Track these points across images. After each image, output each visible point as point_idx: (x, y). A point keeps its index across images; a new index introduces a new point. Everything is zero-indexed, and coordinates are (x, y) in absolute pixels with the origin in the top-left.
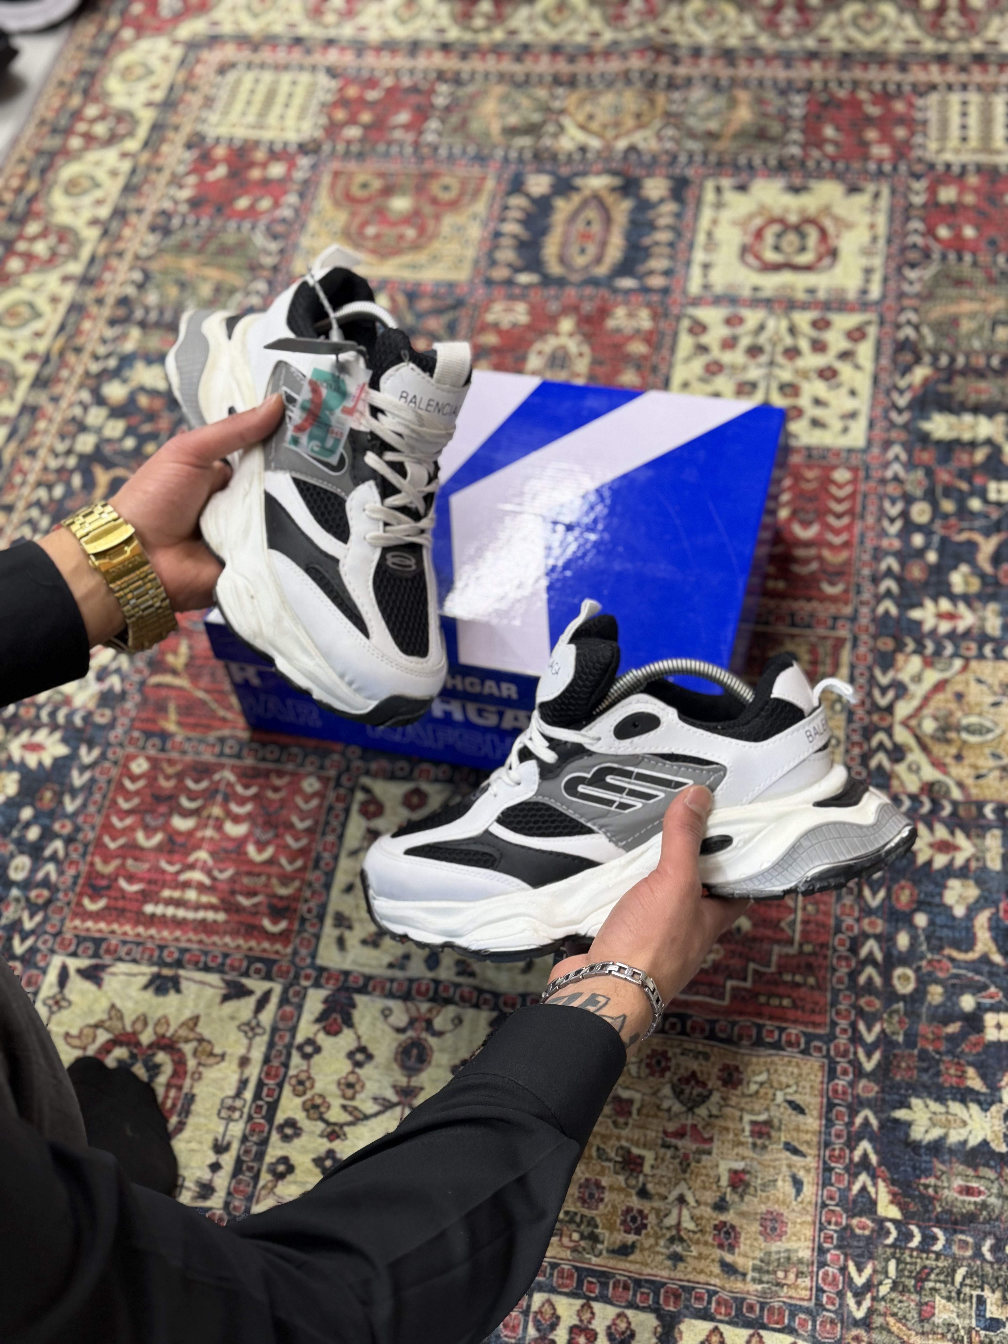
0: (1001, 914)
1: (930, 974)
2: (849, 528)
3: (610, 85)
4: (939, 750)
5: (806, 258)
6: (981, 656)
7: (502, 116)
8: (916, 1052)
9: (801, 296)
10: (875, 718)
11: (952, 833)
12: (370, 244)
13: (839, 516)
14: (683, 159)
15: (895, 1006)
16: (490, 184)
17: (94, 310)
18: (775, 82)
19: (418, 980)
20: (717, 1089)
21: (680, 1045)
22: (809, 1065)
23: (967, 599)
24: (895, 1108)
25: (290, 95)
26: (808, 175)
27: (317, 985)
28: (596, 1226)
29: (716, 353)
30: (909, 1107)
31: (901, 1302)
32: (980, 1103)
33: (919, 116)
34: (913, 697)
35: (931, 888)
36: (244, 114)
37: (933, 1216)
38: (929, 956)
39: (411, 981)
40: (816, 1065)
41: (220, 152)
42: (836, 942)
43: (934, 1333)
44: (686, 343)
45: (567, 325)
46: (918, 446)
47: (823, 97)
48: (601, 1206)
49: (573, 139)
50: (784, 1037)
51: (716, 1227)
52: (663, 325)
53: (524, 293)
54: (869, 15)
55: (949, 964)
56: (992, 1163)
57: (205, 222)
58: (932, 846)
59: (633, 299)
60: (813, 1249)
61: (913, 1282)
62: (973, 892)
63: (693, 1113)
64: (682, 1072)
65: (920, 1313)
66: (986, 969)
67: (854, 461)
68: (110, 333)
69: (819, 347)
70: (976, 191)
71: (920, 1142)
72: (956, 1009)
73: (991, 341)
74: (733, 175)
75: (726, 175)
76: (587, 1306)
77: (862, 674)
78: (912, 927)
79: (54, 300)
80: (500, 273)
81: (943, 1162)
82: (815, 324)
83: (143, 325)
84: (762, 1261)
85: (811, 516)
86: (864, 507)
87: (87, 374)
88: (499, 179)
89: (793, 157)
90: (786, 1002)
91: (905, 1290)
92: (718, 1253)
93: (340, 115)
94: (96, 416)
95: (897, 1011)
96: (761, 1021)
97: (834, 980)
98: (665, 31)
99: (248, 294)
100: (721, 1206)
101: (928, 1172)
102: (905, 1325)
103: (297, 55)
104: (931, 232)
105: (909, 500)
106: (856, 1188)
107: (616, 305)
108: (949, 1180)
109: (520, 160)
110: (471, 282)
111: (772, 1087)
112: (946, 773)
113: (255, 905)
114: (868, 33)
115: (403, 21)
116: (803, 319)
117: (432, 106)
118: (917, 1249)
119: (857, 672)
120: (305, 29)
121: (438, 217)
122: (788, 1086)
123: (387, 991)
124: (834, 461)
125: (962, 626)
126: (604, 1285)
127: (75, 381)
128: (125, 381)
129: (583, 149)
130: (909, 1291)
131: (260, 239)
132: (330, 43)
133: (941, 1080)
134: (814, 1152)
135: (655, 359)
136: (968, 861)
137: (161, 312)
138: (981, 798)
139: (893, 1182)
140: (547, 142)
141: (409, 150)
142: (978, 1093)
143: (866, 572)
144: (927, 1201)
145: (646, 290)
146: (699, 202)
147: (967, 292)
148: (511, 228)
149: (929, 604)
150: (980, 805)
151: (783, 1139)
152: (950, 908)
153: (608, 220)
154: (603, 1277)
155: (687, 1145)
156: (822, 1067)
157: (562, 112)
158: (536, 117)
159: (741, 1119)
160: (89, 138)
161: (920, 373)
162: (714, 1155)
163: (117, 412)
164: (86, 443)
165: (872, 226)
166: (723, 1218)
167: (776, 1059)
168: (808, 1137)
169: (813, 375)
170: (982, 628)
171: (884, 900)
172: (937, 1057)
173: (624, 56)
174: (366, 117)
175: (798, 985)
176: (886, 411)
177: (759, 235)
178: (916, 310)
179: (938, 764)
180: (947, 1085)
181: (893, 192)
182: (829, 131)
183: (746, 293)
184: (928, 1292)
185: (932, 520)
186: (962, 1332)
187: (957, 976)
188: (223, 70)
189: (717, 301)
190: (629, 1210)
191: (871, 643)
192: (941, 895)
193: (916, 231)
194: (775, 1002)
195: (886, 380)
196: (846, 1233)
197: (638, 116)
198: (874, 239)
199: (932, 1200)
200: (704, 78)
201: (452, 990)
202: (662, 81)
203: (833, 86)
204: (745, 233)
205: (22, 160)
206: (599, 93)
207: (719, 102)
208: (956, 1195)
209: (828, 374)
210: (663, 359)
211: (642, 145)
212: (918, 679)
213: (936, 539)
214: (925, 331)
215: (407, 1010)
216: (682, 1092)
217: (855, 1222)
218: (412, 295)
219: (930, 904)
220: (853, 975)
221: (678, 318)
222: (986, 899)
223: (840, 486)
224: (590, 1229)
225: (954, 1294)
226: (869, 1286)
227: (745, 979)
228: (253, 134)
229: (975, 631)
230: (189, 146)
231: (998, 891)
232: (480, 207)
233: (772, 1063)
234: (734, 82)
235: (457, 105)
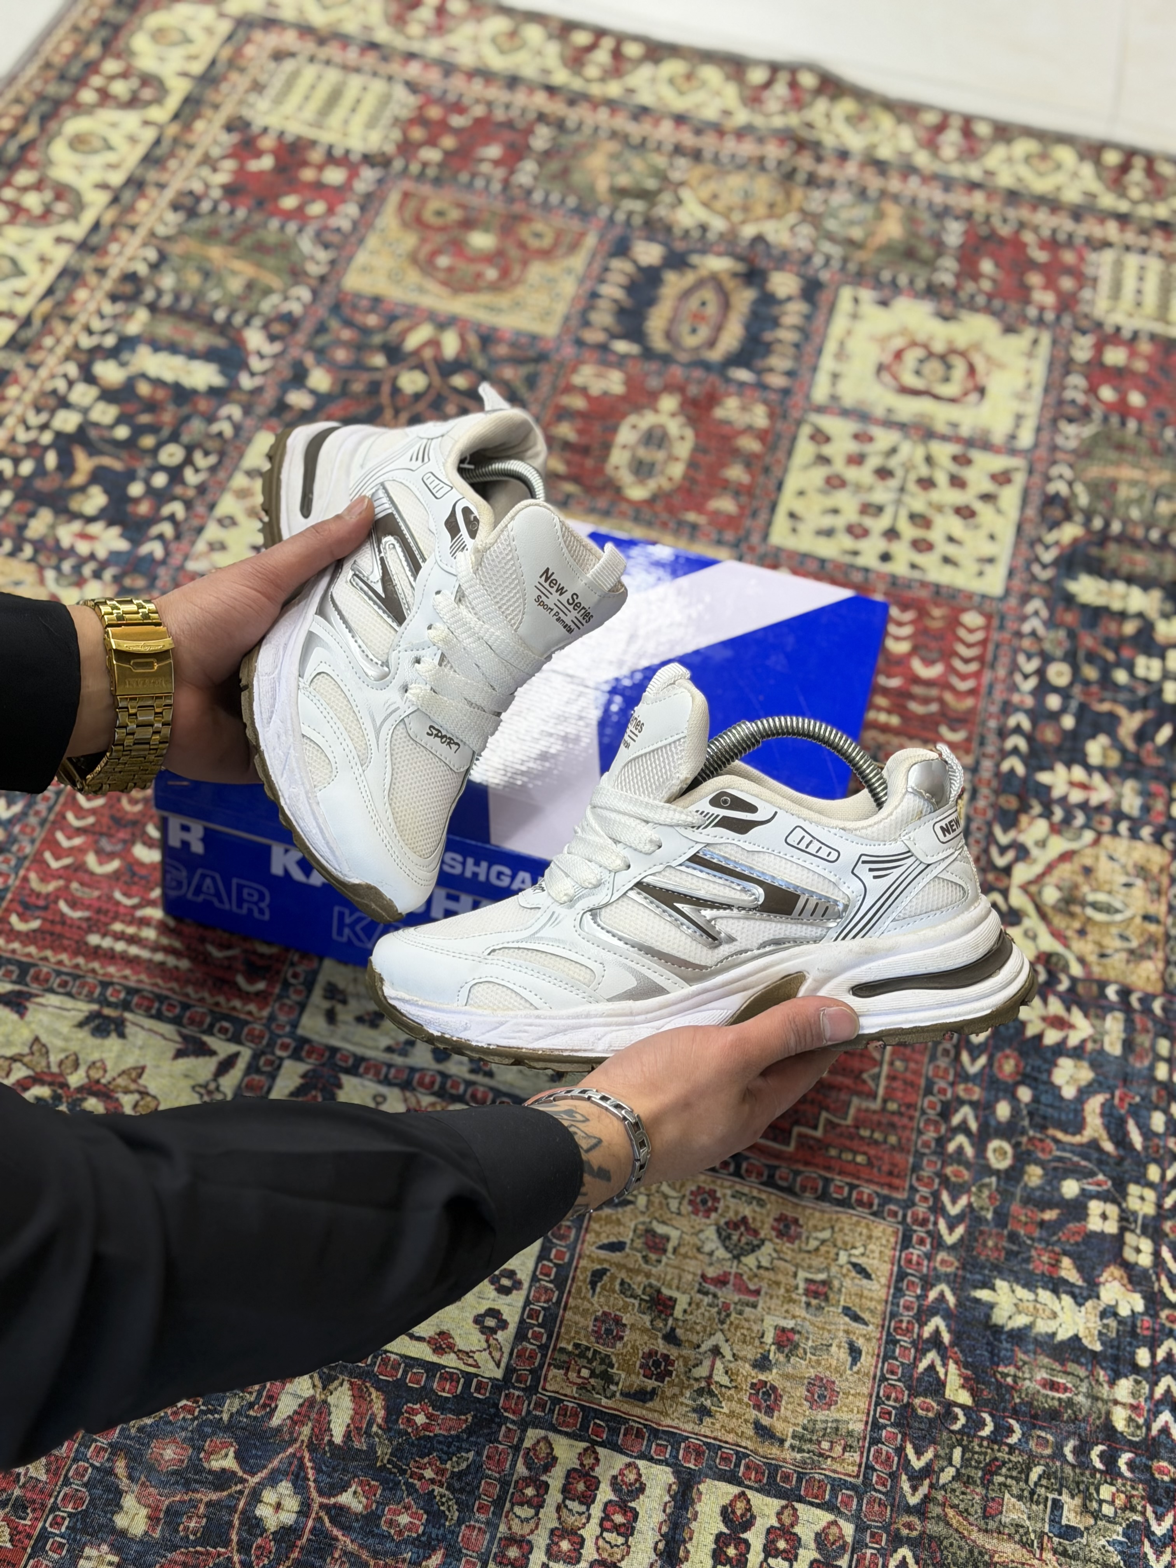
0: (1116, 1101)
1: (1029, 1153)
2: (977, 675)
3: (742, 167)
4: (1059, 922)
5: (950, 390)
6: (1115, 833)
7: (612, 174)
8: (1005, 1232)
9: (941, 427)
10: (991, 877)
11: (1068, 1010)
12: (441, 275)
13: (966, 661)
14: (818, 260)
15: (987, 1180)
16: (591, 241)
17: (92, 279)
18: (930, 205)
19: (422, 1070)
20: (771, 1240)
21: (731, 1187)
22: (881, 1228)
23: (1104, 771)
24: (975, 1287)
25: (358, 101)
26: (959, 305)
27: (296, 1056)
28: (612, 1367)
29: (839, 466)
30: (993, 1288)
31: (963, 1493)
32: (1074, 1296)
33: (1089, 271)
34: (1034, 861)
35: (1038, 1062)
36: (300, 108)
37: (1009, 1407)
38: (1031, 1133)
39: (412, 1070)
40: (890, 1230)
41: (267, 142)
42: (926, 1104)
43: (1000, 1533)
44: (804, 449)
45: (669, 403)
46: (1060, 607)
47: (984, 231)
48: (619, 1345)
49: (692, 215)
50: (854, 1195)
51: (753, 1385)
52: (780, 426)
53: (621, 362)
54: (1044, 156)
55: (1053, 1146)
56: (1083, 1360)
57: (241, 213)
58: (1044, 1019)
59: (748, 392)
60: (867, 1423)
61: (980, 1474)
62: (1086, 1075)
63: (739, 1261)
64: (731, 1215)
65: (984, 1509)
66: (1095, 1155)
67: (988, 607)
68: (108, 308)
69: (957, 482)
70: (1149, 359)
71: (1002, 1327)
72: (1056, 1194)
73: (1152, 513)
74: (874, 288)
75: (866, 286)
76: (591, 1451)
77: (979, 829)
78: (1014, 1099)
79: (43, 260)
80: (593, 336)
81: (1026, 1352)
82: (955, 458)
83: (153, 307)
84: (805, 1428)
85: (934, 655)
86: (995, 658)
87: (76, 346)
88: (601, 238)
89: (943, 285)
90: (860, 1159)
91: (968, 1481)
92: (753, 1414)
93: (417, 134)
94: (82, 394)
95: (988, 1185)
96: (828, 1175)
97: (920, 1143)
98: (810, 126)
99: (286, 298)
100: (763, 1364)
101: (1010, 1361)
102: (966, 1519)
103: (371, 59)
104: (1092, 390)
105: (1047, 659)
106: (923, 1365)
107: (729, 395)
108: (1031, 1371)
109: (628, 223)
110: (559, 337)
111: (835, 1246)
112: (1067, 946)
113: (228, 958)
114: (1041, 174)
115: (502, 52)
116: (943, 452)
117: (528, 147)
118: (988, 1438)
119: (974, 826)
120: (383, 34)
121: (525, 263)
122: (854, 1247)
123: (382, 1077)
124: (965, 603)
125: (1095, 799)
126: (614, 1431)
127: (61, 351)
128: (123, 364)
129: (704, 228)
130: (975, 1483)
131: (306, 244)
132: (410, 56)
133: (1031, 1267)
134: (878, 1320)
135: (768, 459)
136: (1084, 1041)
137: (177, 297)
138: (1104, 977)
139: (966, 1365)
140: (661, 211)
141: (496, 187)
142: (1073, 1285)
143: (993, 724)
144: (1003, 1391)
145: (762, 386)
146: (832, 309)
147: (1129, 457)
148: (613, 290)
149: (1060, 768)
150: (1103, 985)
151: (842, 1303)
152: (1059, 1088)
153: (726, 305)
154: (615, 1421)
155: (729, 1295)
156: (896, 1233)
157: (682, 184)
158: (651, 184)
159: (795, 1275)
160: (105, 96)
161: (1070, 532)
162: (759, 1308)
163: (108, 395)
164: (67, 421)
165: (1028, 372)
166: (762, 1377)
167: (843, 1217)
168: (872, 1305)
169: (950, 512)
170: (1118, 804)
171: (984, 1067)
172: (1029, 1242)
173: (761, 140)
174: (448, 142)
175: (876, 1143)
176: (1028, 564)
177: (898, 355)
178: (1071, 466)
179: (1057, 935)
180: (1038, 1272)
181: (1055, 342)
182: (987, 266)
183: (879, 412)
184: (996, 1487)
185: (1071, 684)
186: (1032, 1536)
187: (1060, 1159)
188: (279, 56)
189: (845, 413)
190: (651, 1354)
191: (992, 798)
192: (1050, 1073)
193: (1076, 387)
194: (848, 1156)
195: (1030, 530)
196: (906, 1414)
197: (771, 206)
198: (1029, 386)
199: (1012, 1389)
200: (850, 183)
201: (462, 1088)
202: (801, 177)
203: (996, 222)
204: (883, 350)
205: (18, 100)
206: (728, 173)
207: (864, 211)
208: (1038, 1387)
209: (966, 513)
210: (778, 461)
211: (771, 237)
212: (1042, 844)
213: (1074, 705)
214: (1079, 489)
215: (405, 1100)
216: (729, 1237)
217: (917, 1401)
218: (487, 338)
219: (1036, 1079)
220: (942, 1142)
221: (799, 423)
222: (1100, 1084)
223: (971, 631)
224: (603, 1367)
225: (1026, 1493)
226: (928, 1471)
227: (815, 1127)
228: (310, 133)
229: (1110, 807)
230: (229, 127)
231: (1115, 1077)
232: (578, 262)
233: (838, 1219)
234: (883, 194)
235: (559, 152)
